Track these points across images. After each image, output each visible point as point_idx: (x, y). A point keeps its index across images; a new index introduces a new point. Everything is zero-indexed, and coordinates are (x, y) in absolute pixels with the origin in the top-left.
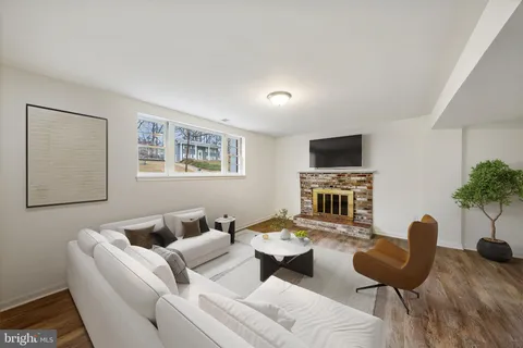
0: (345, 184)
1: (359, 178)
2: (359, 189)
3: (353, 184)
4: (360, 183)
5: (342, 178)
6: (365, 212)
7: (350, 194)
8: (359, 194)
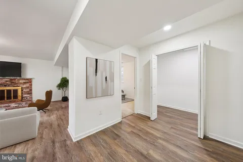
0: (16, 84)
1: (25, 81)
2: (25, 86)
3: (21, 84)
4: (25, 83)
5: (13, 81)
6: (28, 95)
7: (19, 89)
8: (24, 88)
